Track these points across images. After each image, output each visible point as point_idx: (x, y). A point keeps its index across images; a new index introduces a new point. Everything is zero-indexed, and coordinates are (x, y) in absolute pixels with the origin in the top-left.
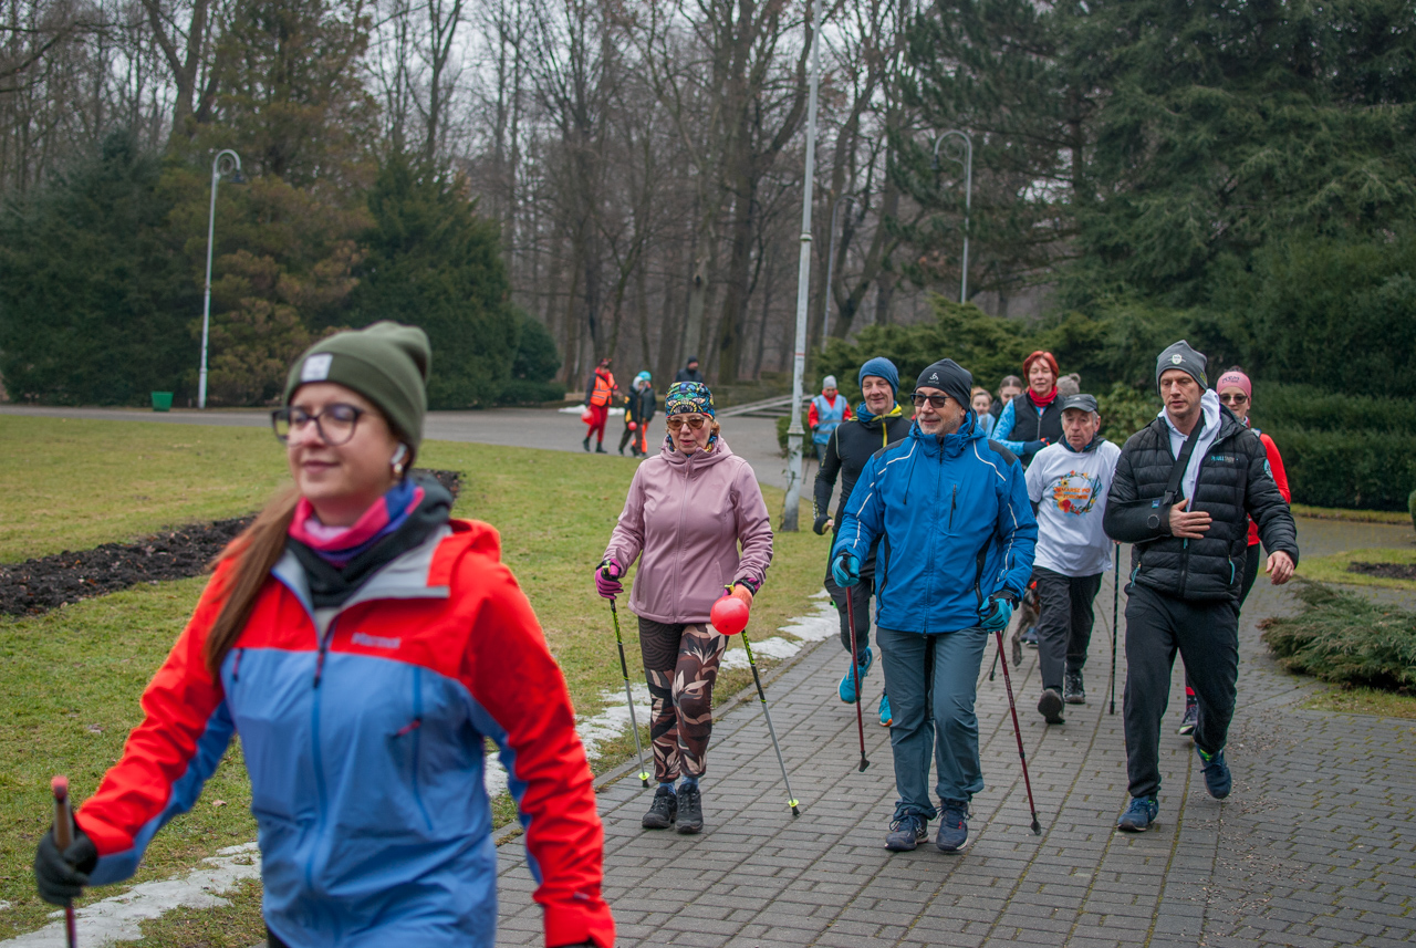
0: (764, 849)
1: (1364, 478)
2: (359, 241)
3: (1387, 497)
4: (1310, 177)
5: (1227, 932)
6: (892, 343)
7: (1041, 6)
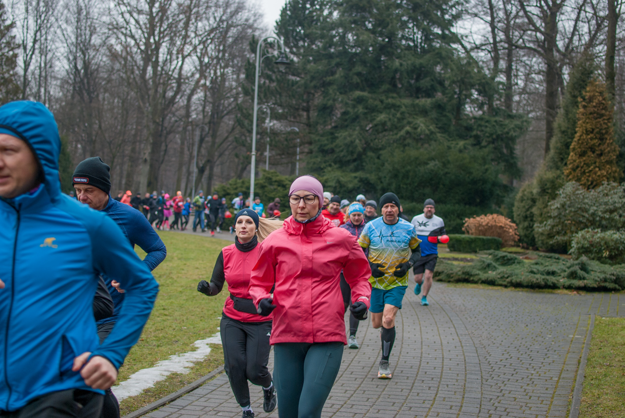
4: (399, 125)
7: (295, 59)
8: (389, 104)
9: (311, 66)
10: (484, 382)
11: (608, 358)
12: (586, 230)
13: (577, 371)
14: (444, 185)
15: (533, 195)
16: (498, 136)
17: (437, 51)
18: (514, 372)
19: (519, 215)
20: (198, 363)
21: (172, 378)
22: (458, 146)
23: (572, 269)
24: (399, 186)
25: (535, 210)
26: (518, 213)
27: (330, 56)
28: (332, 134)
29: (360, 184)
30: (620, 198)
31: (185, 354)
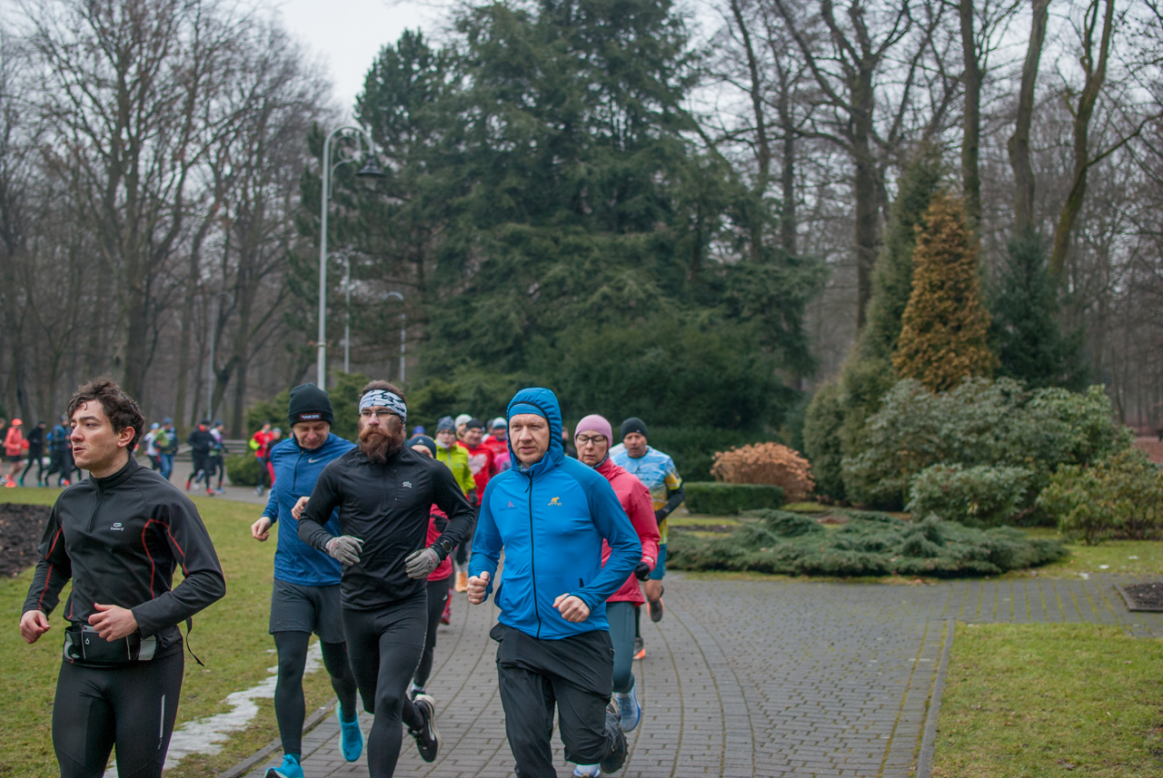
4: (589, 283)
7: (394, 166)
8: (569, 245)
9: (424, 179)
10: (758, 749)
11: (978, 696)
12: (936, 465)
13: (923, 722)
14: (674, 392)
15: (837, 406)
16: (771, 299)
17: (654, 146)
18: (812, 729)
19: (813, 443)
20: (235, 734)
21: (191, 763)
22: (699, 320)
23: (912, 539)
24: (593, 395)
25: (842, 433)
26: (812, 439)
27: (459, 159)
28: (465, 302)
30: (996, 406)
31: (212, 719)
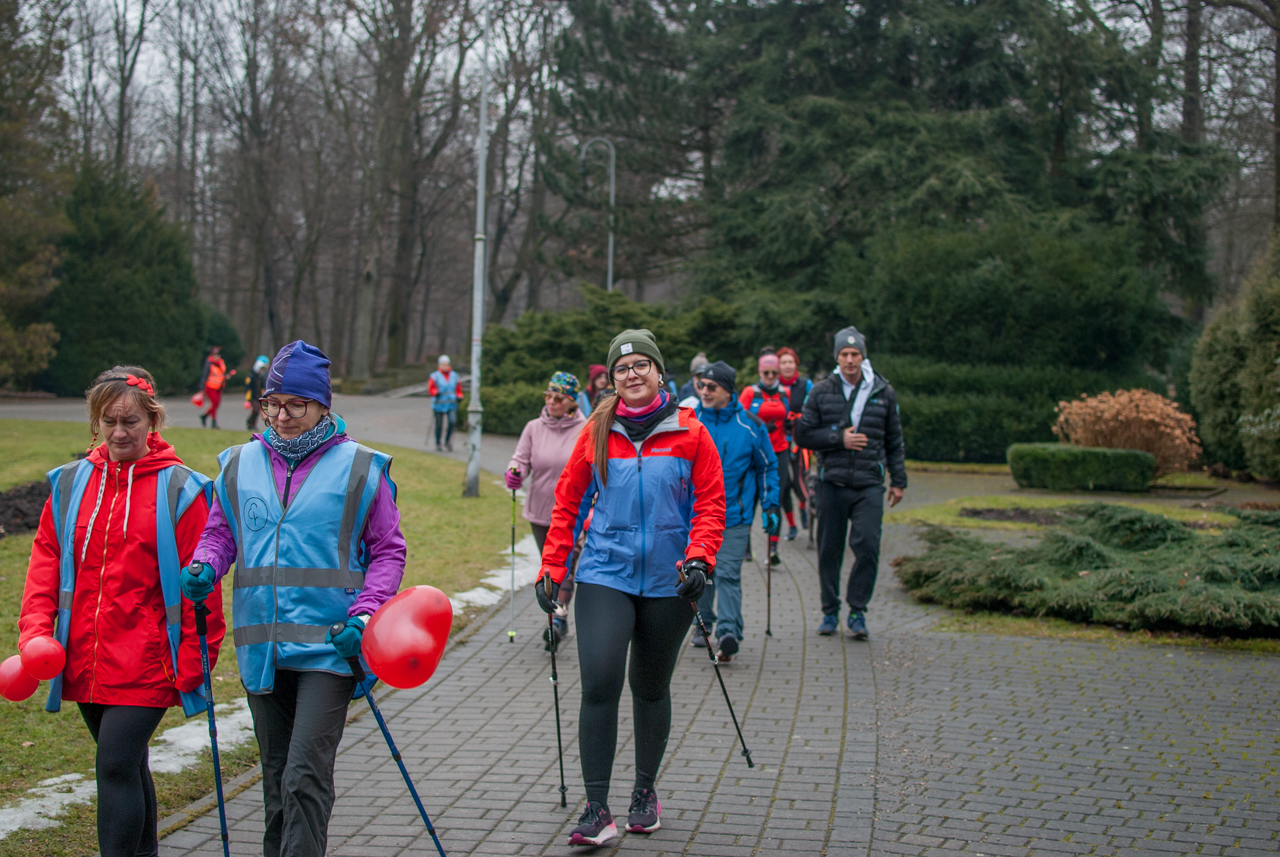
0: (502, 762)
1: (966, 436)
2: (58, 245)
3: (986, 452)
4: (912, 174)
5: (894, 809)
6: (549, 328)
8: (888, 125)
9: (710, 43)
14: (1016, 318)
15: (1238, 340)
16: (1154, 200)
19: (1203, 392)
24: (908, 321)
25: (1243, 379)
26: (1202, 386)
28: (755, 200)
29: (816, 318)
